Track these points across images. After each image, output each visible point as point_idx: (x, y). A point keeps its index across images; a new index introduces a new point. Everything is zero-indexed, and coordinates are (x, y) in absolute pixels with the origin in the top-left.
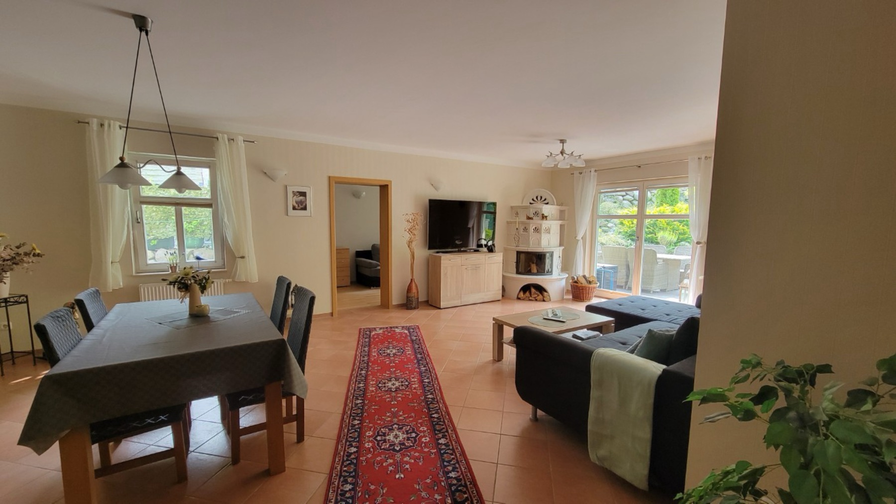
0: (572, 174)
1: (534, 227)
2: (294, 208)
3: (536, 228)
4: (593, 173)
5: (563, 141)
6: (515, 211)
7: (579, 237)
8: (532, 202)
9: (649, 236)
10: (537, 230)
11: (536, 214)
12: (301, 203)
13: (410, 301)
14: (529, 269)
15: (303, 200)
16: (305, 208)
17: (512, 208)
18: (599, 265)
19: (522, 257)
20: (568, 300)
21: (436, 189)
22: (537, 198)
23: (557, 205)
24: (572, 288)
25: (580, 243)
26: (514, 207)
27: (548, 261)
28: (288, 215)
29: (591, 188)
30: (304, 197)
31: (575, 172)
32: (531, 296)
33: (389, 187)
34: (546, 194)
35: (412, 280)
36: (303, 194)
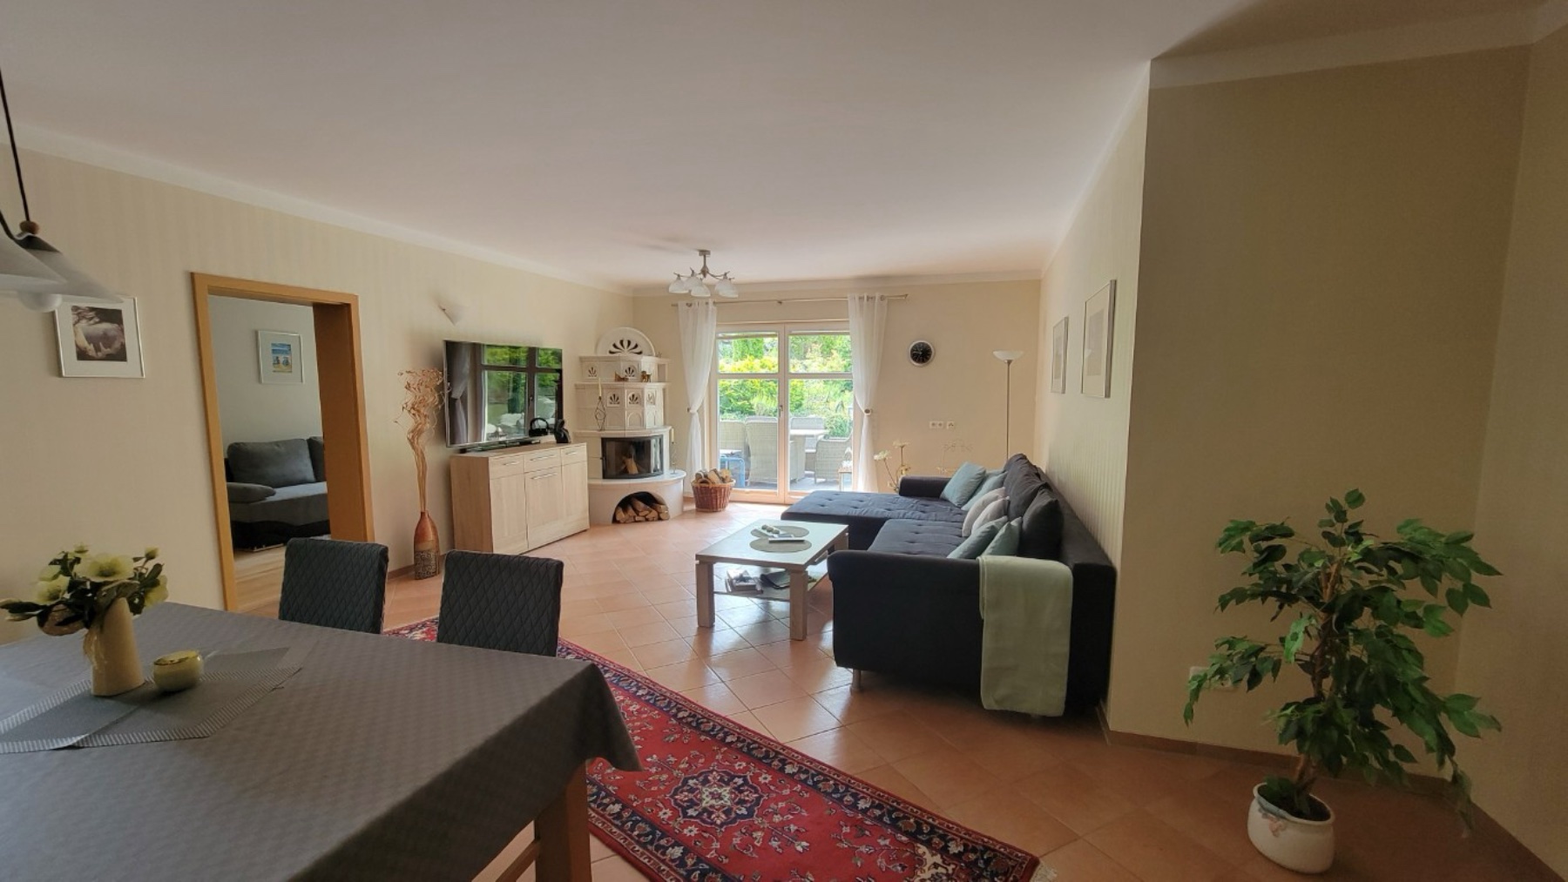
0: (673, 305)
1: (630, 395)
2: (82, 355)
3: (633, 396)
4: (711, 306)
5: (704, 253)
6: (589, 366)
7: (694, 410)
8: (614, 350)
9: (739, 403)
10: (635, 399)
11: (630, 370)
12: (106, 339)
13: (423, 559)
14: (623, 468)
15: (112, 333)
16: (120, 355)
17: (582, 359)
18: (723, 452)
19: (611, 447)
20: (690, 511)
21: (452, 318)
22: (622, 342)
23: (657, 356)
24: (695, 493)
25: (696, 419)
26: (585, 358)
27: (654, 451)
28: (60, 374)
29: (709, 329)
30: (115, 326)
31: (679, 303)
32: (638, 515)
33: (352, 307)
34: (635, 336)
35: (422, 514)
36: (114, 316)
